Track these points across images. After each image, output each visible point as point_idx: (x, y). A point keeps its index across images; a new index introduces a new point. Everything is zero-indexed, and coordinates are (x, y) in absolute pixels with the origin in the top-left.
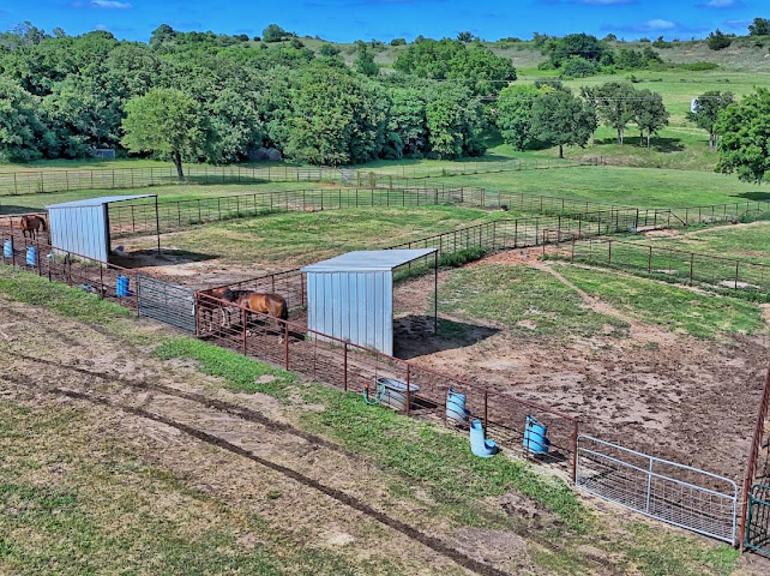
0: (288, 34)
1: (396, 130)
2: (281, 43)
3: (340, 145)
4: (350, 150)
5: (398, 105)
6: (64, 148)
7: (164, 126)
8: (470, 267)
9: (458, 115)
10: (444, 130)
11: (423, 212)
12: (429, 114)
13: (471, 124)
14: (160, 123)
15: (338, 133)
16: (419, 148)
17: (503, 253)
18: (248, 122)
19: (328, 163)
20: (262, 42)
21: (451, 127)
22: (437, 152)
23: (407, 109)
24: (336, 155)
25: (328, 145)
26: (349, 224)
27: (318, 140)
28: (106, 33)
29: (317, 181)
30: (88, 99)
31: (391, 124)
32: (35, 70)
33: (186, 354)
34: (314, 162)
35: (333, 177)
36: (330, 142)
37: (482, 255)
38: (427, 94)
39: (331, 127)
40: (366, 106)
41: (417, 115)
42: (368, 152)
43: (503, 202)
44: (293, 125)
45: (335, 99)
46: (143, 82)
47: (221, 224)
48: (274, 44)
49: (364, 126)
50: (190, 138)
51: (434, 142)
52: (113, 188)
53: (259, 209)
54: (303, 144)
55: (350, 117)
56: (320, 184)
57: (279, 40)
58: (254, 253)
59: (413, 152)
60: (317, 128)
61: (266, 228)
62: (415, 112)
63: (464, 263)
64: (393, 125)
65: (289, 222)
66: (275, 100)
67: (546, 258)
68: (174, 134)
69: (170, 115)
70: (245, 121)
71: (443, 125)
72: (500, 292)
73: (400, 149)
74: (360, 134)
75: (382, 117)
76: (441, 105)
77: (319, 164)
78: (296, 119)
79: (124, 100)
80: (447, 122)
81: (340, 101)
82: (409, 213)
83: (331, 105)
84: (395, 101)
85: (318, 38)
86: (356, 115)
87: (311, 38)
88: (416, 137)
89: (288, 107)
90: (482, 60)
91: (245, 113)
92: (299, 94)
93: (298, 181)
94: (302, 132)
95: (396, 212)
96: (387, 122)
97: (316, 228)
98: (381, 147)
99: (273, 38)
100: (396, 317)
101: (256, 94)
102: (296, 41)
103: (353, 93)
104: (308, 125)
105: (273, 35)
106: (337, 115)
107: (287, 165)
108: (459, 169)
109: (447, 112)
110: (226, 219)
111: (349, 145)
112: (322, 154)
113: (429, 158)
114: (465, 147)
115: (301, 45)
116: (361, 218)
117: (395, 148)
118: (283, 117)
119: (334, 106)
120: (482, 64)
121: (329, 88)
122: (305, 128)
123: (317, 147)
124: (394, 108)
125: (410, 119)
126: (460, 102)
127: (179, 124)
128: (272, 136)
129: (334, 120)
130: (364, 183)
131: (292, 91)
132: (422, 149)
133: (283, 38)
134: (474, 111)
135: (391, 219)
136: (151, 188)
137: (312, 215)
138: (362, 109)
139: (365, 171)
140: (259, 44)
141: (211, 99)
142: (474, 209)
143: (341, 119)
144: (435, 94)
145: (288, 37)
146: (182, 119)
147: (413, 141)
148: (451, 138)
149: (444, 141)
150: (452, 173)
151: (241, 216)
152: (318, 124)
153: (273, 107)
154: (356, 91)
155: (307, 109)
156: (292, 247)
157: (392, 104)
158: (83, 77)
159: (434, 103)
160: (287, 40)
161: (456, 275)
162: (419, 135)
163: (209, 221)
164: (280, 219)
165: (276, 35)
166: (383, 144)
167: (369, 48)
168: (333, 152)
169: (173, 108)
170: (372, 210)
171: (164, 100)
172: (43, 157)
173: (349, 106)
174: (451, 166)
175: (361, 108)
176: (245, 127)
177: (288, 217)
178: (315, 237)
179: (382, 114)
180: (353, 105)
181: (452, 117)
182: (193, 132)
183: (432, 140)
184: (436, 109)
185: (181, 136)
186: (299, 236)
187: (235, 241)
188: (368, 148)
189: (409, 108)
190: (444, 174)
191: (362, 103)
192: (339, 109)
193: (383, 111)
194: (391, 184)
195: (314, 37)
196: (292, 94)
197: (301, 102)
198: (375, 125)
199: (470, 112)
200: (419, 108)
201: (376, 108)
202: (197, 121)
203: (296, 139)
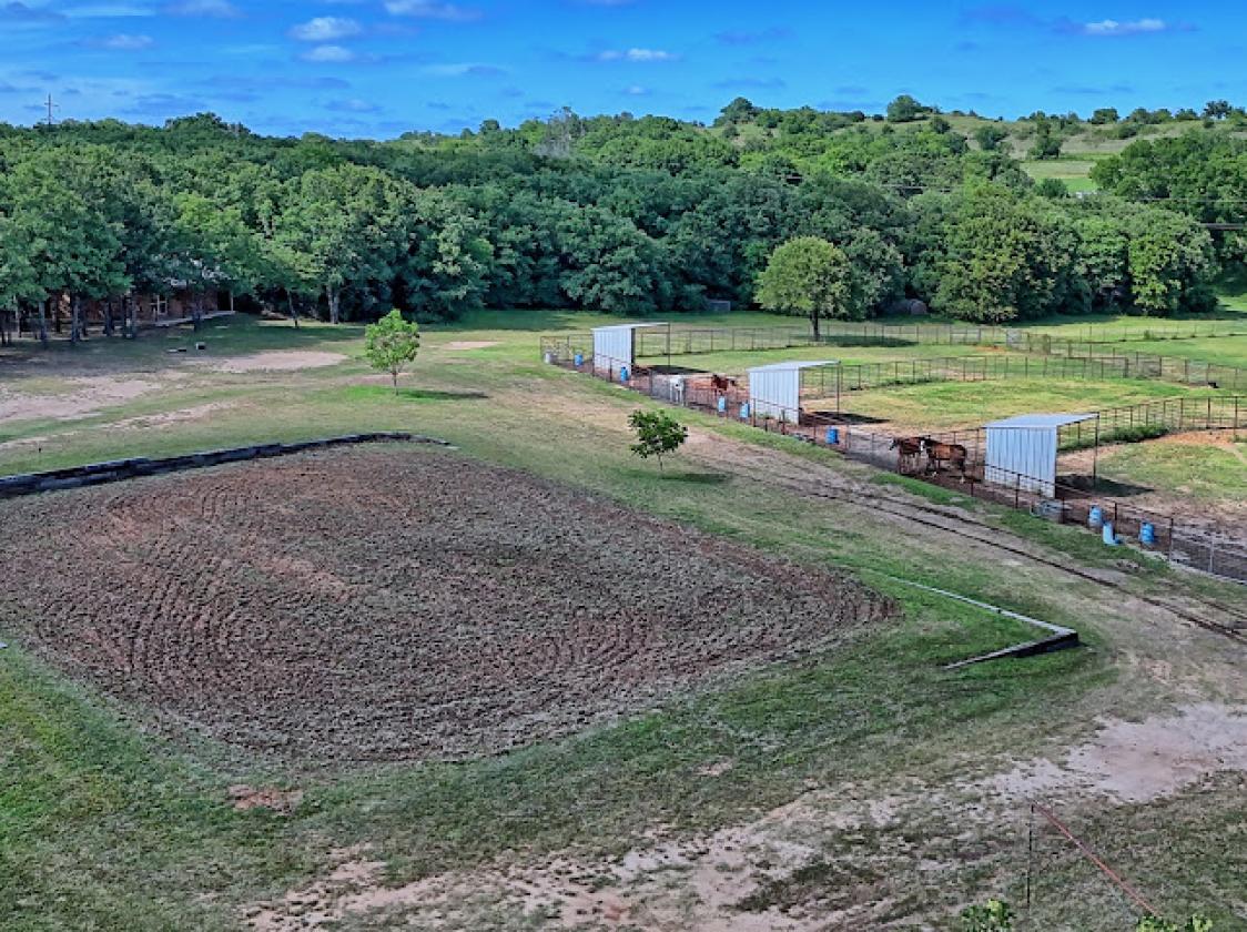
0: (926, 109)
1: (1085, 276)
2: (915, 123)
3: (1006, 297)
4: (1018, 305)
5: (1089, 242)
6: (678, 299)
7: (806, 281)
8: (1145, 444)
9: (1174, 256)
10: (1154, 277)
11: (1106, 386)
12: (1133, 254)
13: (1194, 268)
14: (800, 276)
15: (1004, 281)
16: (1116, 298)
17: (1189, 434)
18: (889, 269)
19: (988, 321)
20: (885, 123)
21: (1165, 273)
22: (1142, 306)
23: (1102, 247)
24: (1000, 310)
25: (989, 297)
26: (1017, 396)
27: (976, 291)
28: (668, 120)
29: (975, 344)
30: (707, 242)
31: (1077, 268)
32: (650, 208)
33: (894, 483)
34: (970, 318)
35: (995, 339)
36: (993, 294)
37: (1163, 433)
38: (1132, 226)
39: (995, 274)
40: (1043, 246)
41: (1114, 256)
42: (1043, 305)
43: (1213, 377)
44: (944, 271)
45: (1003, 237)
46: (766, 219)
47: (880, 390)
48: (904, 126)
49: (1040, 271)
50: (833, 294)
51: (1138, 293)
52: (753, 350)
53: (917, 376)
54: (957, 295)
55: (1021, 260)
56: (979, 348)
57: (912, 119)
58: (921, 420)
59: (1108, 305)
60: (975, 274)
61: (927, 396)
62: (1113, 252)
63: (1140, 440)
64: (1080, 269)
65: (950, 391)
66: (922, 238)
67: (1238, 440)
68: (818, 289)
69: (813, 268)
70: (886, 267)
71: (1152, 270)
72: (1170, 465)
73: (1087, 300)
74: (1033, 282)
75: (1065, 259)
76: (1153, 243)
77: (978, 322)
78: (950, 264)
79: (744, 242)
80: (1159, 266)
81: (1009, 240)
82: (1089, 386)
83: (996, 245)
84: (1085, 237)
85: (973, 114)
86: (1029, 258)
87: (962, 115)
88: (1112, 285)
89: (940, 247)
90: (1226, 167)
91: (888, 258)
92: (955, 232)
93: (951, 344)
94: (957, 280)
95: (1073, 384)
96: (1071, 266)
97: (980, 398)
98: (1061, 299)
99: (903, 117)
100: (1060, 474)
101: (899, 231)
102: (937, 120)
103: (1026, 230)
104: (965, 272)
105: (903, 112)
106: (1004, 259)
107: (934, 321)
108: (1169, 330)
109: (1160, 252)
110: (883, 385)
111: (1017, 297)
112: (981, 308)
113: (1130, 315)
114: (1182, 299)
115: (946, 127)
116: (1030, 390)
117: (1081, 300)
118: (932, 260)
119: (1000, 247)
120: (1227, 173)
121: (996, 223)
122: (960, 274)
123: (975, 299)
124: (1083, 247)
125: (1105, 262)
126: (1179, 239)
127: (821, 278)
128: (915, 284)
129: (999, 266)
130: (1035, 348)
131: (945, 226)
132: (1121, 301)
133: (918, 115)
134: (1199, 251)
135: (1066, 392)
136: (790, 350)
137: (973, 384)
138: (1039, 251)
139: (1040, 331)
140: (880, 125)
141: (846, 241)
142: (1174, 385)
143: (1008, 263)
144: (1144, 226)
145: (926, 114)
146: (826, 273)
147: (1108, 290)
148: (1163, 287)
149: (1153, 291)
150: (1158, 336)
151: (898, 383)
152: (978, 270)
153: (920, 247)
154: (1031, 227)
155: (964, 250)
156: (957, 415)
157: (1080, 241)
158: (701, 216)
159: (1141, 240)
160: (924, 118)
161: (1128, 448)
162: (1117, 282)
163: (868, 388)
164: (941, 388)
165: (907, 111)
166: (1063, 295)
167: (1055, 127)
168: (995, 305)
169: (816, 260)
170: (1043, 381)
171: (806, 251)
172: (657, 311)
173: (1020, 246)
174: (1159, 326)
175: (1037, 248)
176: (885, 275)
177: (949, 385)
178: (980, 408)
179: (1066, 256)
180: (1026, 246)
181: (1167, 259)
182: (836, 288)
183: (1135, 289)
184: (1142, 248)
185: (824, 292)
186: (963, 406)
187: (899, 407)
188: (1043, 300)
189: (1105, 247)
190: (1148, 337)
191: (1039, 243)
192: (1007, 251)
193: (1066, 250)
194: (1070, 350)
195: (967, 112)
196: (946, 230)
197: (957, 241)
198: (1054, 270)
199: (1194, 251)
200: (1119, 246)
201: (1057, 248)
202: (840, 275)
203: (948, 288)
